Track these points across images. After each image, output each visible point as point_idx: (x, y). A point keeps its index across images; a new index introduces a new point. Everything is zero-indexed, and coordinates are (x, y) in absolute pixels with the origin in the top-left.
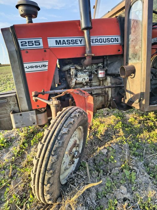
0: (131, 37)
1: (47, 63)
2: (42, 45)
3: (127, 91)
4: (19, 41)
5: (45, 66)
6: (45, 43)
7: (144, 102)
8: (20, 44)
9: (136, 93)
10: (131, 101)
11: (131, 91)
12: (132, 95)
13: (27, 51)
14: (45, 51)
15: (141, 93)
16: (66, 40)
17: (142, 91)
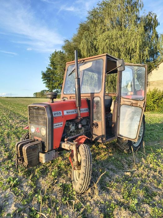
0: (95, 110)
1: (62, 123)
2: (61, 114)
3: (94, 134)
4: (53, 113)
5: (61, 124)
6: (63, 113)
7: (104, 139)
8: (53, 114)
9: (99, 135)
10: (97, 139)
11: (96, 134)
12: (97, 136)
13: (56, 118)
14: (63, 117)
15: (102, 135)
16: (70, 111)
17: (103, 134)
